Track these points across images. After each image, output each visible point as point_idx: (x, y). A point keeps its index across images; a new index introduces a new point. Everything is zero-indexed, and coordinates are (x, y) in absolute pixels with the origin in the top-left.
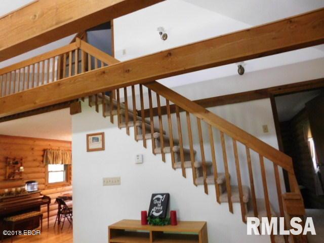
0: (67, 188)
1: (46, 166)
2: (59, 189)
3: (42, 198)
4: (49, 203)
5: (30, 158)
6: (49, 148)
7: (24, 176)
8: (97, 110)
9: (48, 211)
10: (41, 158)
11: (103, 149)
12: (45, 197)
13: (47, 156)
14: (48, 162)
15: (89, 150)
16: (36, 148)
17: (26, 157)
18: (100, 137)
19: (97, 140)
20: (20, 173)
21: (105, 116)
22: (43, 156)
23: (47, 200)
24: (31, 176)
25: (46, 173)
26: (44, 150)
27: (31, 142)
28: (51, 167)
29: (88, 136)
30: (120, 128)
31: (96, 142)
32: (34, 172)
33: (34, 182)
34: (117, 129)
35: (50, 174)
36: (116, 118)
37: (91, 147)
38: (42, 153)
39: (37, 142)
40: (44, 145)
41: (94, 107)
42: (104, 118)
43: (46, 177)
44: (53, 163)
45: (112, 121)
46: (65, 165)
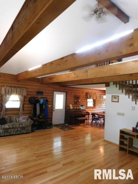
0: (94, 109)
1: (87, 100)
2: (91, 109)
3: (86, 113)
4: (89, 115)
5: (82, 96)
6: (88, 92)
7: (80, 103)
8: (116, 87)
9: (89, 117)
10: (85, 96)
11: (118, 102)
12: (87, 112)
13: (87, 96)
14: (88, 98)
15: (112, 101)
16: (84, 92)
17: (81, 96)
18: (117, 97)
19: (116, 98)
20: (79, 102)
21: (119, 89)
22: (86, 95)
23: (88, 114)
24: (82, 103)
25: (87, 102)
26: (87, 93)
27: (82, 90)
28: (88, 100)
29: (112, 96)
30: (126, 95)
31: (115, 99)
32: (83, 102)
33: (83, 106)
34: (124, 95)
35: (88, 103)
36: (124, 91)
37: (113, 100)
38: (85, 94)
39: (84, 90)
40: (86, 91)
41: (115, 85)
42: (119, 90)
43: (87, 104)
44: (89, 99)
45: (122, 92)
46: (93, 100)
